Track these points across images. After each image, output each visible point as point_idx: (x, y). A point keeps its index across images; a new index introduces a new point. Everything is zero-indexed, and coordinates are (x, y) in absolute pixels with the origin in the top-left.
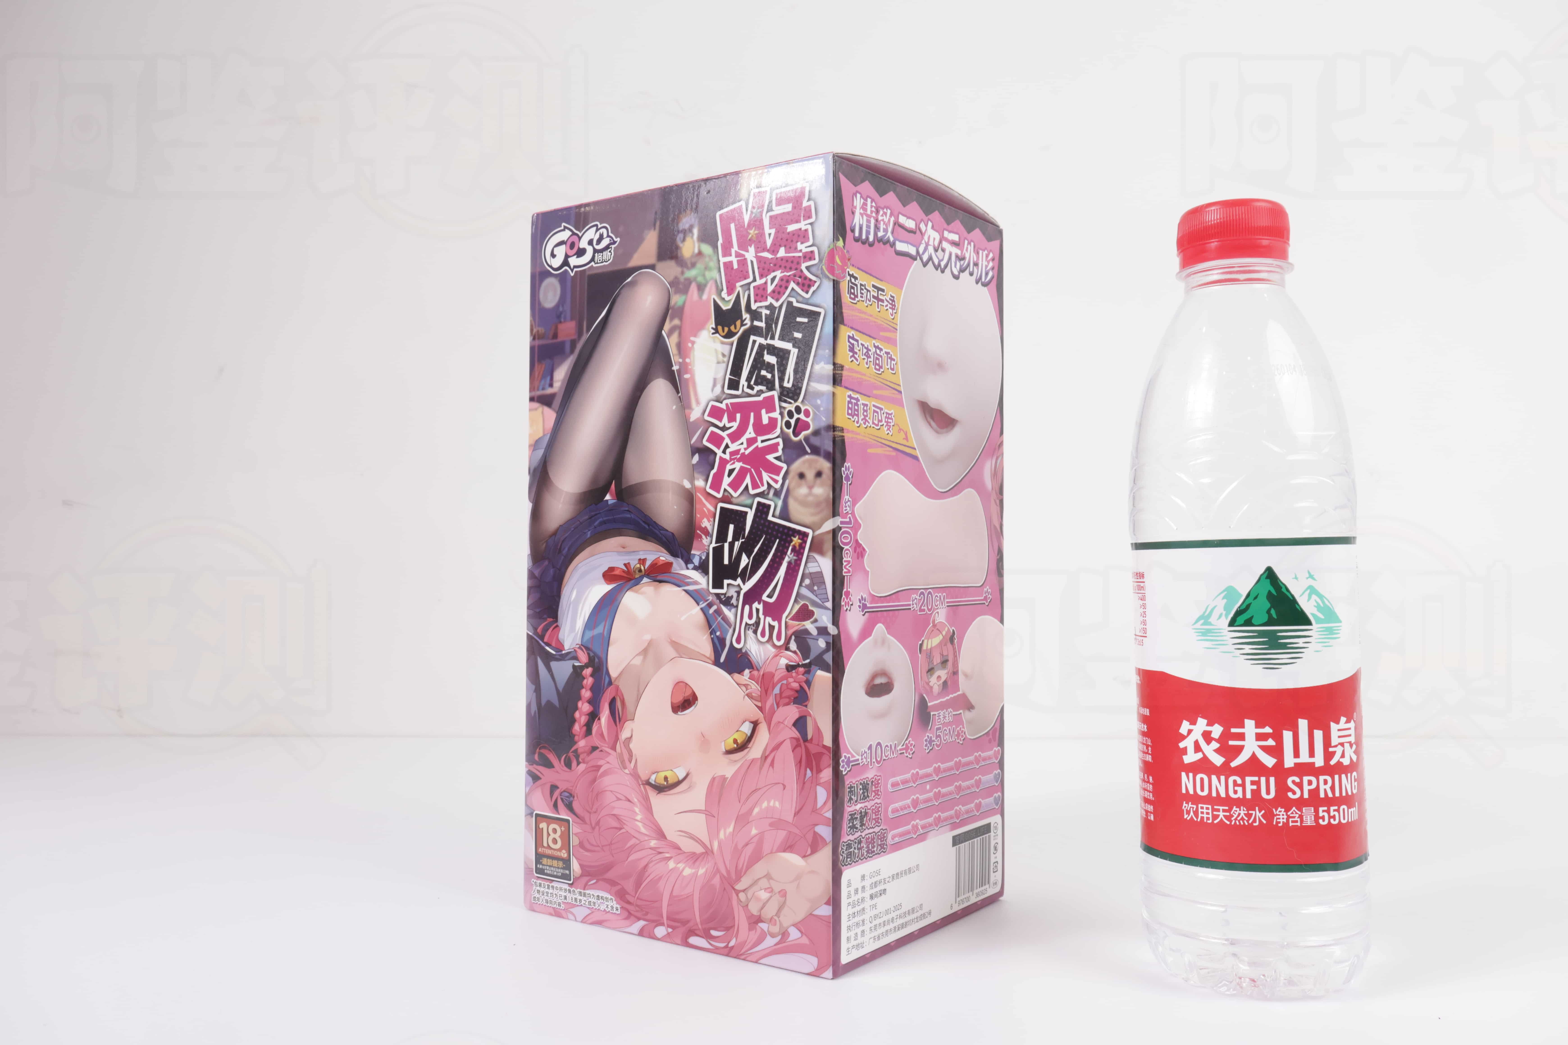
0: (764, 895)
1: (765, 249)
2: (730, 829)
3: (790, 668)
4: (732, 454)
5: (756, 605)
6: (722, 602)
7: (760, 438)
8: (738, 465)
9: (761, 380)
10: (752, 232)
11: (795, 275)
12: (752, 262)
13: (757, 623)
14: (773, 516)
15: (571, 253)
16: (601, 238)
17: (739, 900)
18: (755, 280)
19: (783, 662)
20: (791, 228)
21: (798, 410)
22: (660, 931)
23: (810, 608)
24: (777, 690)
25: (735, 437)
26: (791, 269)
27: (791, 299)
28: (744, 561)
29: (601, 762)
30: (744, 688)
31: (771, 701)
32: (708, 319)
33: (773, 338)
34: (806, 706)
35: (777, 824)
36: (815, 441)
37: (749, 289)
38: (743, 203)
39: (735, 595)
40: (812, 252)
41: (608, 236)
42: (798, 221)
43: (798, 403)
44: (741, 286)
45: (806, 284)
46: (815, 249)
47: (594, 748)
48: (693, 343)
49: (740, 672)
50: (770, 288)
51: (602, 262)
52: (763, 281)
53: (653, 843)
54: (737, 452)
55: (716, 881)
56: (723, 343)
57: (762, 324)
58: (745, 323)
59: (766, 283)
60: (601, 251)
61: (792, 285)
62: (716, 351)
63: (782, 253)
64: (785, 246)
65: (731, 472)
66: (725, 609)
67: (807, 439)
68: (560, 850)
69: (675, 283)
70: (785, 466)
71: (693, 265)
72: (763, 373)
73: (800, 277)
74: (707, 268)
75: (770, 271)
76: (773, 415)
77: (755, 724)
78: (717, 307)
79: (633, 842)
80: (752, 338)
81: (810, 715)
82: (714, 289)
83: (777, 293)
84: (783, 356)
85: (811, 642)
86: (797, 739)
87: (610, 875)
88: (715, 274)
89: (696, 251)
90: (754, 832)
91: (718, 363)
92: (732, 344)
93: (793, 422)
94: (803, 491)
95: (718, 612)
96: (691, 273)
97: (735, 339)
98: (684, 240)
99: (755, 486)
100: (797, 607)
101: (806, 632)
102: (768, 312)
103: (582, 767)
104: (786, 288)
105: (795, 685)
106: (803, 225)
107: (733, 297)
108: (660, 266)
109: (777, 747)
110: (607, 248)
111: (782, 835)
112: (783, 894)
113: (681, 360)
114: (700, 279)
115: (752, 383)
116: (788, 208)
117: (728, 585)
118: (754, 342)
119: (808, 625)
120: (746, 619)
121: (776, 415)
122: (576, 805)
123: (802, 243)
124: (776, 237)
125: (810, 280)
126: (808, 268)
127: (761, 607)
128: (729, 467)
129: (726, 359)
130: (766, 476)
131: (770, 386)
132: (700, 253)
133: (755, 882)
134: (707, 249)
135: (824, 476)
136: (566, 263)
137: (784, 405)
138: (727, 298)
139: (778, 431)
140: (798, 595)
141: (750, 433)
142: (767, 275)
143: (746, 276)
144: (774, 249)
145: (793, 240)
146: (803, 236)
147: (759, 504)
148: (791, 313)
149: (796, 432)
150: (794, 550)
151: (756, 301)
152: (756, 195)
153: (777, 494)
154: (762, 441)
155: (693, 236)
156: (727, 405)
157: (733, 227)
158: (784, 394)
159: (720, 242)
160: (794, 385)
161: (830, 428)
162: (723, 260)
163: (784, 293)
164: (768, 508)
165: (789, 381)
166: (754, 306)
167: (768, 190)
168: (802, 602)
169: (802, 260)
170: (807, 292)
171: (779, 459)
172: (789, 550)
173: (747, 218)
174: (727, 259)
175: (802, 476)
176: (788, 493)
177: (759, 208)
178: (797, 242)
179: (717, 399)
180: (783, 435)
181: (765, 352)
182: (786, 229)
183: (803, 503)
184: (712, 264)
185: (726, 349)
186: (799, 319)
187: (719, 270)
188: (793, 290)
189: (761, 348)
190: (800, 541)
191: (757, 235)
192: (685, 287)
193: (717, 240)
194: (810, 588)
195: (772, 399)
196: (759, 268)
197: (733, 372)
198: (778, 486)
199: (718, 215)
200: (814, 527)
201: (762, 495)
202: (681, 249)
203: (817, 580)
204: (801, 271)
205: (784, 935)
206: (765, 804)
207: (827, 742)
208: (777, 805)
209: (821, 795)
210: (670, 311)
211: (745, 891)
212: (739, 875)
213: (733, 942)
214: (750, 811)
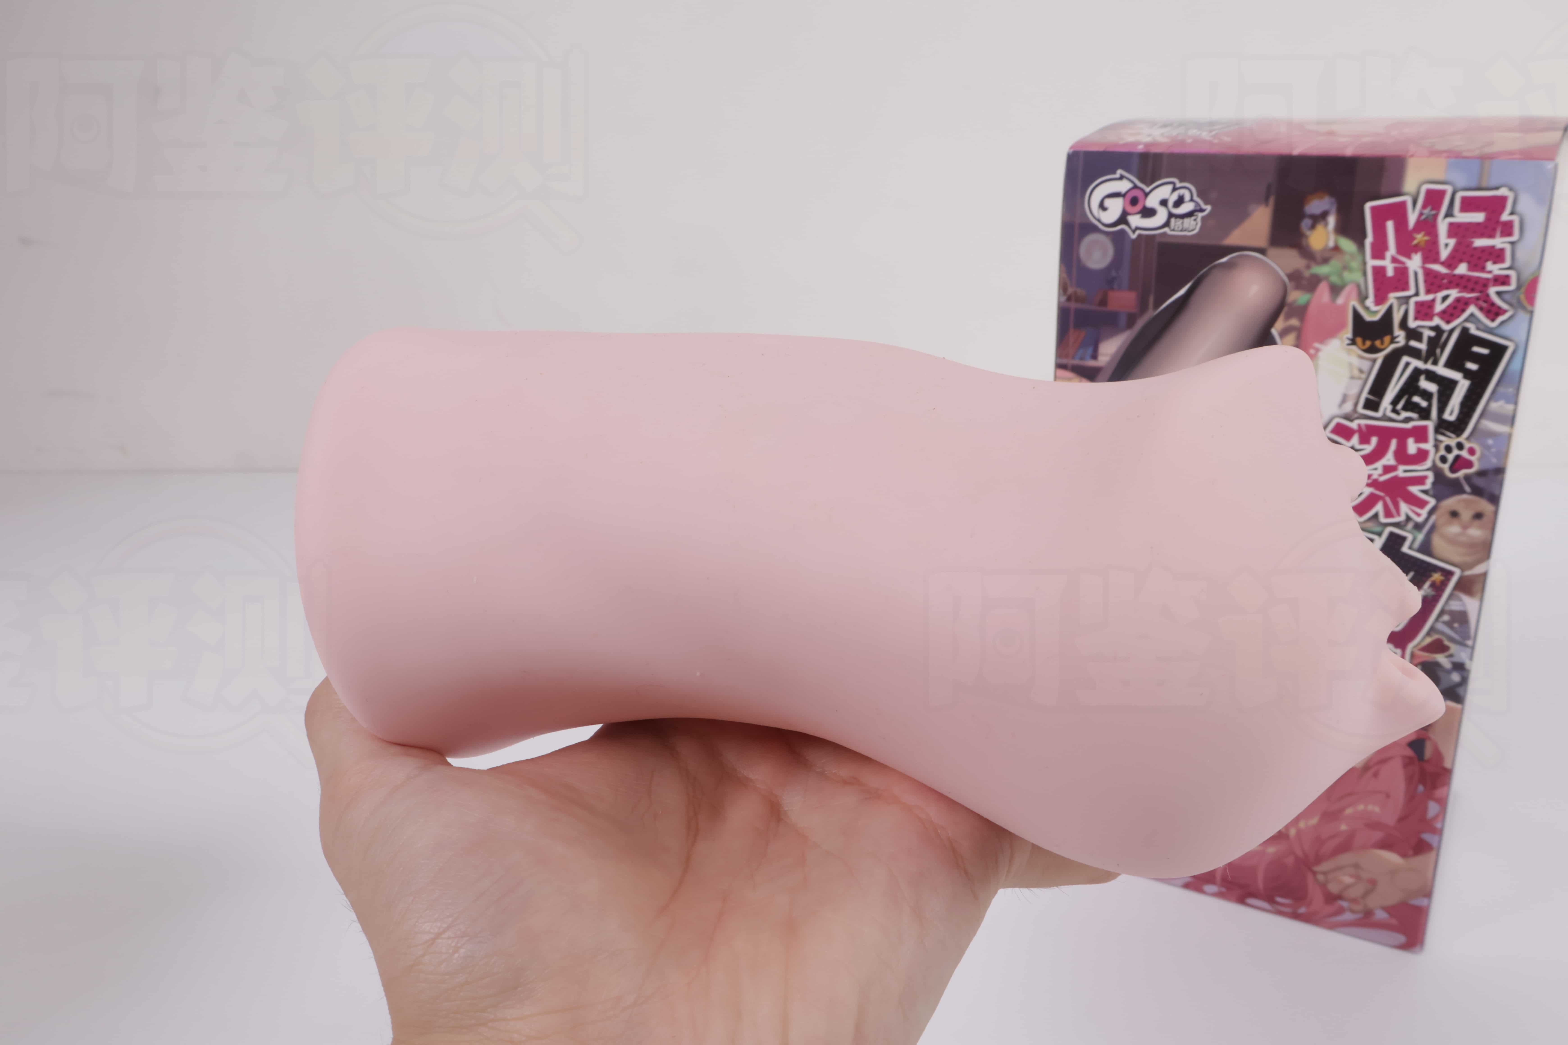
0: (1348, 880)
1: (1436, 260)
7: (1402, 468)
8: (1367, 491)
9: (1410, 406)
10: (1420, 238)
11: (1478, 299)
12: (1416, 274)
14: (1410, 548)
15: (1130, 209)
16: (1179, 202)
17: (1316, 880)
18: (1417, 294)
20: (1480, 242)
21: (1460, 446)
22: (1210, 888)
23: (1446, 643)
26: (1472, 290)
27: (1468, 325)
32: (1342, 326)
33: (1435, 363)
35: (1373, 825)
36: (1480, 482)
37: (1407, 303)
38: (1408, 199)
40: (1507, 277)
41: (1192, 200)
42: (1491, 236)
43: (1462, 439)
44: (1398, 298)
45: (1493, 312)
46: (1512, 274)
48: (1318, 350)
50: (1439, 307)
51: (1182, 231)
52: (1430, 297)
54: (1368, 476)
55: (1290, 861)
56: (1361, 357)
57: (1423, 346)
58: (1397, 340)
59: (1433, 301)
60: (1183, 216)
61: (1472, 309)
62: (1350, 365)
63: (1462, 269)
64: (1469, 262)
67: (1467, 478)
69: (1296, 277)
70: (1432, 502)
71: (1325, 261)
72: (1416, 399)
73: (1485, 301)
74: (1346, 268)
75: (1440, 288)
76: (1423, 446)
78: (1357, 316)
80: (1405, 359)
81: (1429, 739)
82: (1354, 294)
83: (1449, 314)
84: (1447, 387)
86: (1410, 758)
88: (1357, 277)
89: (1331, 244)
90: (1343, 827)
91: (1352, 378)
92: (1374, 361)
93: (1451, 457)
94: (1454, 529)
96: (1322, 270)
97: (1380, 357)
98: (1313, 227)
99: (1388, 514)
100: (1428, 640)
101: (1437, 664)
102: (1432, 334)
104: (1463, 311)
106: (1498, 242)
107: (1382, 309)
108: (1273, 251)
109: (1384, 761)
110: (1190, 214)
111: (1378, 835)
112: (1373, 883)
114: (1334, 279)
115: (1399, 406)
116: (1478, 217)
118: (1407, 364)
121: (1429, 446)
123: (1495, 263)
124: (1455, 250)
125: (1499, 308)
126: (1499, 294)
129: (1364, 376)
130: (1404, 507)
131: (1425, 414)
132: (1336, 249)
134: (1347, 245)
135: (1485, 519)
136: (1123, 219)
137: (1441, 437)
138: (1373, 308)
139: (1428, 464)
140: (1432, 630)
141: (1388, 460)
142: (1436, 292)
143: (1405, 287)
144: (1451, 263)
145: (1479, 258)
146: (1497, 255)
147: (1392, 535)
148: (1466, 340)
149: (1454, 468)
150: (1433, 585)
151: (1416, 318)
152: (1429, 193)
153: (1418, 527)
154: (1406, 471)
155: (1326, 225)
156: (1359, 426)
157: (1390, 225)
158: (1443, 426)
159: (1369, 240)
160: (1458, 419)
161: (1500, 471)
162: (1371, 263)
163: (1458, 316)
164: (1403, 539)
165: (1452, 413)
166: (1412, 324)
167: (1449, 189)
168: (1436, 636)
169: (1491, 283)
170: (1493, 320)
171: (1425, 492)
172: (1427, 585)
173: (1412, 218)
174: (1378, 263)
175: (1454, 514)
176: (1433, 528)
177: (1433, 209)
178: (1487, 260)
179: (1347, 417)
180: (1435, 469)
181: (1422, 378)
182: (1472, 243)
183: (1452, 541)
184: (1355, 264)
185: (1366, 365)
186: (1476, 349)
187: (1365, 274)
188: (1472, 315)
189: (1417, 373)
190: (1442, 578)
191: (1427, 242)
192: (1311, 284)
193: (1364, 235)
194: (1449, 624)
195: (1424, 429)
196: (1426, 281)
197: (1372, 391)
198: (1420, 520)
199: (1368, 206)
200: (1462, 567)
201: (1397, 525)
202: (1306, 237)
203: (1460, 619)
204: (1488, 296)
205: (1369, 913)
206: (1361, 807)
207: (1447, 764)
208: (1377, 809)
209: (1433, 808)
210: (1286, 309)
211: (1325, 873)
212: (1319, 860)
213: (1302, 910)
214: (1342, 810)
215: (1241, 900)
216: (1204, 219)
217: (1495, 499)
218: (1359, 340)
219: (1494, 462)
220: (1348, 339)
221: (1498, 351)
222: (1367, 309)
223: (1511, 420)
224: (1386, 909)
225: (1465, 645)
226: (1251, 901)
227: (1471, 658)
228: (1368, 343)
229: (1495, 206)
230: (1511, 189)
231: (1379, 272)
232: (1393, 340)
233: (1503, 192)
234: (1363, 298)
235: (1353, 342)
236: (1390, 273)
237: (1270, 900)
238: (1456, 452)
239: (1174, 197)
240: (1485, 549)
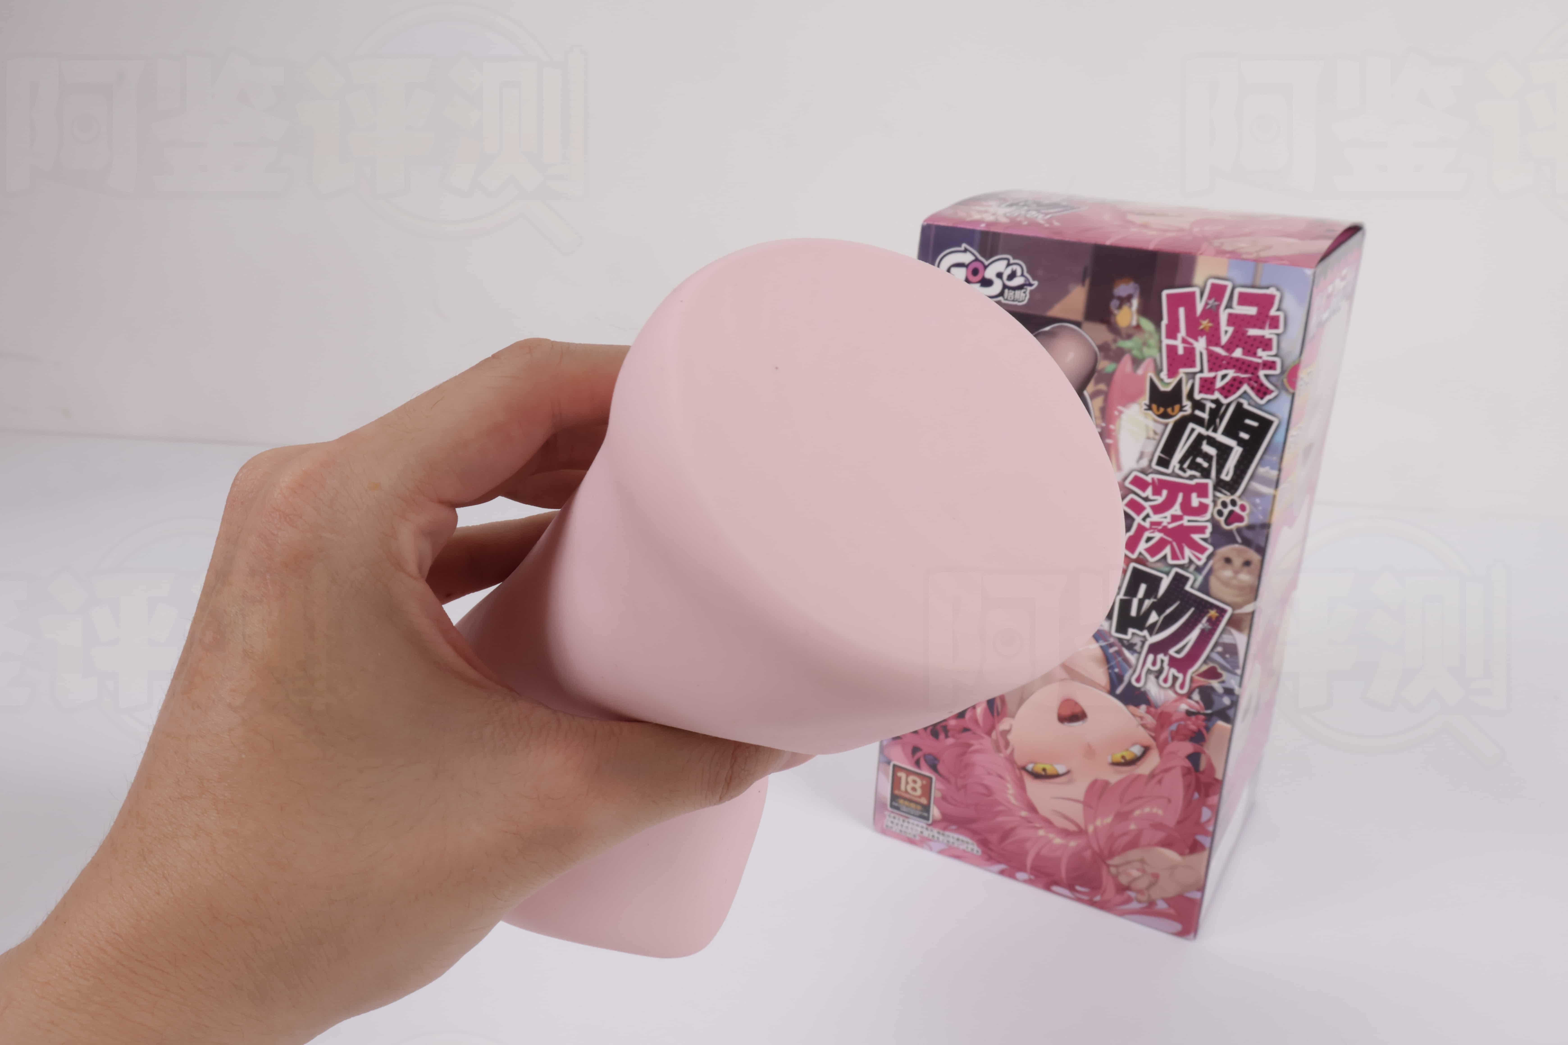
0: (1135, 873)
1: (1217, 344)
2: (1109, 820)
3: (1189, 713)
4: (1152, 524)
5: (1161, 656)
6: (1123, 645)
7: (1186, 518)
8: (1158, 536)
9: (1194, 466)
10: (1205, 324)
11: (1250, 379)
12: (1201, 354)
13: (1160, 671)
14: (1192, 587)
15: (972, 278)
16: (1012, 276)
17: (1109, 872)
18: (1202, 371)
19: (1183, 707)
20: (1253, 332)
21: (1234, 503)
22: (1021, 875)
23: (1220, 670)
24: (1174, 727)
25: (1157, 509)
26: (1246, 372)
27: (1242, 401)
28: (1154, 617)
29: (972, 742)
30: (1139, 719)
31: (1165, 735)
32: (1141, 394)
33: (1215, 430)
34: (1202, 745)
35: (1157, 826)
36: (1249, 534)
37: (1194, 378)
38: (1197, 290)
39: (1139, 644)
40: (1274, 363)
41: (1022, 275)
42: (1262, 327)
43: (1235, 497)
44: (1187, 374)
45: (1262, 391)
46: (1277, 360)
47: (966, 730)
48: (1121, 412)
49: (1137, 705)
50: (1219, 384)
51: (1013, 301)
52: (1212, 375)
53: (1024, 814)
54: (1159, 523)
55: (1088, 854)
56: (1155, 421)
57: (1205, 416)
58: (1185, 409)
59: (1215, 378)
60: (1014, 289)
61: (1245, 387)
62: (1147, 427)
63: (1238, 353)
64: (1244, 348)
65: (1149, 539)
66: (1127, 653)
67: (1239, 530)
68: (920, 797)
69: (1104, 348)
70: (1210, 549)
71: (1129, 337)
72: (1199, 460)
73: (1256, 382)
74: (1145, 344)
75: (1220, 368)
76: (1204, 501)
77: (1146, 750)
78: (1153, 386)
79: (1001, 808)
80: (1191, 425)
81: (1204, 753)
82: (1151, 367)
83: (1227, 390)
84: (1224, 452)
85: (1215, 698)
86: (1188, 769)
87: (974, 826)
88: (1154, 352)
89: (1134, 323)
90: (1133, 827)
91: (1148, 438)
92: (1166, 425)
93: (1226, 512)
94: (1227, 573)
95: (1119, 653)
96: (1126, 344)
97: (1171, 422)
98: (1120, 307)
99: (1175, 557)
100: (1205, 668)
101: (1212, 689)
102: (1213, 406)
103: (950, 741)
104: (1238, 388)
105: (1193, 727)
106: (1267, 333)
107: (1174, 382)
108: (1087, 325)
109: (1167, 770)
110: (1020, 287)
111: (1160, 835)
112: (1156, 876)
113: (1104, 425)
114: (1136, 353)
115: (1186, 465)
116: (1252, 311)
117: (1134, 634)
118: (1193, 430)
119: (1215, 684)
120: (1149, 664)
121: (1208, 501)
122: (940, 767)
123: (1264, 350)
124: (1233, 337)
125: (1267, 388)
126: (1267, 376)
127: (1166, 659)
128: (1147, 534)
129: (1157, 437)
130: (1188, 552)
131: (1206, 473)
132: (1138, 327)
133: (1128, 863)
134: (1147, 325)
135: (1253, 567)
137: (1218, 494)
138: (1167, 380)
139: (1208, 516)
140: (1208, 658)
141: (1176, 510)
142: (1217, 371)
143: (1193, 365)
144: (1230, 347)
145: (1253, 345)
146: (1266, 344)
147: (1177, 574)
148: (1240, 413)
149: (1228, 522)
150: (1210, 620)
151: (1200, 392)
152: (1214, 286)
153: (1199, 569)
154: (1189, 521)
155: (1131, 306)
156: (1153, 479)
157: (1182, 311)
158: (1220, 485)
159: (1165, 322)
160: (1232, 479)
161: (1266, 526)
162: (1166, 342)
163: (1234, 393)
164: (1187, 579)
165: (1227, 474)
166: (1198, 396)
167: (1230, 285)
168: (1211, 665)
169: (1261, 367)
170: (1262, 398)
171: (1205, 540)
172: (1205, 620)
173: (1200, 307)
174: (1171, 342)
175: (1228, 561)
176: (1211, 571)
177: (1216, 301)
178: (1258, 348)
179: (1143, 471)
180: (1212, 520)
181: (1205, 442)
182: (1246, 332)
183: (1226, 583)
184: (1153, 342)
185: (1160, 428)
186: (1248, 422)
187: (1160, 350)
188: (1245, 392)
189: (1200, 438)
190: (1217, 615)
191: (1211, 328)
192: (1117, 355)
193: (1160, 318)
194: (1222, 655)
195: (1205, 486)
196: (1209, 361)
197: (1164, 451)
198: (1200, 563)
199: (1165, 293)
200: (1234, 606)
201: (1181, 567)
202: (1115, 315)
203: (1231, 650)
204: (1258, 377)
205: (1152, 903)
206: (1147, 810)
207: (1219, 776)
208: (1160, 812)
209: (1206, 814)
210: (1096, 375)
211: (1117, 866)
212: (1112, 855)
213: (1098, 898)
214: (1131, 812)
215: (1047, 887)
216: (1031, 292)
217: (1262, 551)
218: (1154, 406)
219: (1260, 518)
220: (1146, 404)
221: (1265, 424)
222: (1161, 380)
223: (1277, 484)
224: (1166, 900)
225: (1235, 674)
226: (1055, 888)
227: (1240, 685)
228: (1162, 410)
229: (1265, 302)
230: (1278, 290)
231: (1172, 350)
232: (1181, 409)
233: (1271, 291)
234: (1158, 371)
235: (1150, 408)
236: (1181, 351)
237: (1071, 888)
238: (1230, 508)
239: (1008, 272)
240: (1254, 592)
